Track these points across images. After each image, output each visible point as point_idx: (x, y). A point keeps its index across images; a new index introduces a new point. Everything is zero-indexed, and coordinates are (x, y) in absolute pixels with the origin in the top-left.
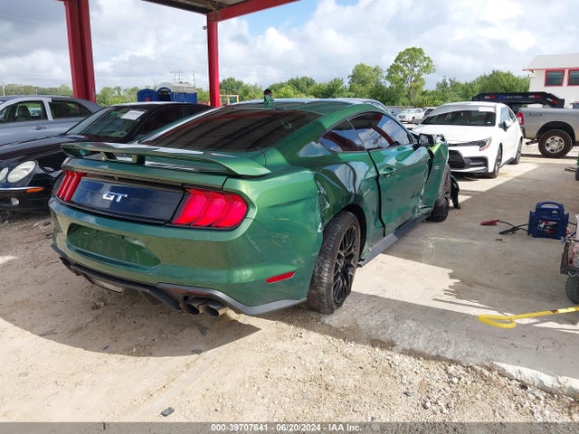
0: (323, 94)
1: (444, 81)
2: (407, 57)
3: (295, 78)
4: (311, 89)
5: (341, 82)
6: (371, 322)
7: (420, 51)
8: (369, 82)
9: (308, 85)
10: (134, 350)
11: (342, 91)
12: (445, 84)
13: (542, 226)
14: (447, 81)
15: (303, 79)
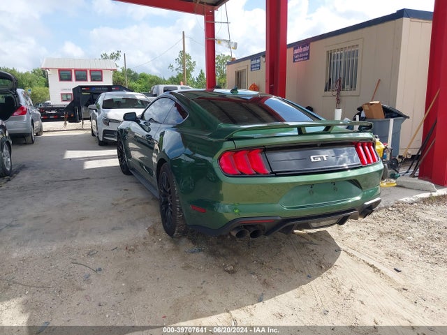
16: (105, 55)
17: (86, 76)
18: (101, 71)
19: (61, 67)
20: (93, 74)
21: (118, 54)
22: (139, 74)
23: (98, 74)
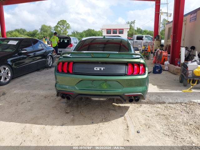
0: (31, 35)
1: (74, 32)
2: (61, 23)
3: (17, 29)
4: (25, 33)
5: (37, 31)
6: (153, 99)
7: (65, 21)
8: (48, 31)
9: (23, 32)
10: (104, 120)
11: (38, 34)
12: (74, 33)
13: (157, 70)
14: (75, 32)
15: (21, 29)
16: (128, 22)
17: (117, 32)
18: (123, 29)
19: (108, 28)
20: (120, 31)
21: (134, 22)
22: (143, 30)
23: (122, 31)
